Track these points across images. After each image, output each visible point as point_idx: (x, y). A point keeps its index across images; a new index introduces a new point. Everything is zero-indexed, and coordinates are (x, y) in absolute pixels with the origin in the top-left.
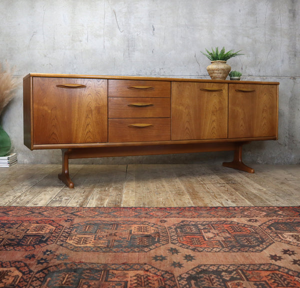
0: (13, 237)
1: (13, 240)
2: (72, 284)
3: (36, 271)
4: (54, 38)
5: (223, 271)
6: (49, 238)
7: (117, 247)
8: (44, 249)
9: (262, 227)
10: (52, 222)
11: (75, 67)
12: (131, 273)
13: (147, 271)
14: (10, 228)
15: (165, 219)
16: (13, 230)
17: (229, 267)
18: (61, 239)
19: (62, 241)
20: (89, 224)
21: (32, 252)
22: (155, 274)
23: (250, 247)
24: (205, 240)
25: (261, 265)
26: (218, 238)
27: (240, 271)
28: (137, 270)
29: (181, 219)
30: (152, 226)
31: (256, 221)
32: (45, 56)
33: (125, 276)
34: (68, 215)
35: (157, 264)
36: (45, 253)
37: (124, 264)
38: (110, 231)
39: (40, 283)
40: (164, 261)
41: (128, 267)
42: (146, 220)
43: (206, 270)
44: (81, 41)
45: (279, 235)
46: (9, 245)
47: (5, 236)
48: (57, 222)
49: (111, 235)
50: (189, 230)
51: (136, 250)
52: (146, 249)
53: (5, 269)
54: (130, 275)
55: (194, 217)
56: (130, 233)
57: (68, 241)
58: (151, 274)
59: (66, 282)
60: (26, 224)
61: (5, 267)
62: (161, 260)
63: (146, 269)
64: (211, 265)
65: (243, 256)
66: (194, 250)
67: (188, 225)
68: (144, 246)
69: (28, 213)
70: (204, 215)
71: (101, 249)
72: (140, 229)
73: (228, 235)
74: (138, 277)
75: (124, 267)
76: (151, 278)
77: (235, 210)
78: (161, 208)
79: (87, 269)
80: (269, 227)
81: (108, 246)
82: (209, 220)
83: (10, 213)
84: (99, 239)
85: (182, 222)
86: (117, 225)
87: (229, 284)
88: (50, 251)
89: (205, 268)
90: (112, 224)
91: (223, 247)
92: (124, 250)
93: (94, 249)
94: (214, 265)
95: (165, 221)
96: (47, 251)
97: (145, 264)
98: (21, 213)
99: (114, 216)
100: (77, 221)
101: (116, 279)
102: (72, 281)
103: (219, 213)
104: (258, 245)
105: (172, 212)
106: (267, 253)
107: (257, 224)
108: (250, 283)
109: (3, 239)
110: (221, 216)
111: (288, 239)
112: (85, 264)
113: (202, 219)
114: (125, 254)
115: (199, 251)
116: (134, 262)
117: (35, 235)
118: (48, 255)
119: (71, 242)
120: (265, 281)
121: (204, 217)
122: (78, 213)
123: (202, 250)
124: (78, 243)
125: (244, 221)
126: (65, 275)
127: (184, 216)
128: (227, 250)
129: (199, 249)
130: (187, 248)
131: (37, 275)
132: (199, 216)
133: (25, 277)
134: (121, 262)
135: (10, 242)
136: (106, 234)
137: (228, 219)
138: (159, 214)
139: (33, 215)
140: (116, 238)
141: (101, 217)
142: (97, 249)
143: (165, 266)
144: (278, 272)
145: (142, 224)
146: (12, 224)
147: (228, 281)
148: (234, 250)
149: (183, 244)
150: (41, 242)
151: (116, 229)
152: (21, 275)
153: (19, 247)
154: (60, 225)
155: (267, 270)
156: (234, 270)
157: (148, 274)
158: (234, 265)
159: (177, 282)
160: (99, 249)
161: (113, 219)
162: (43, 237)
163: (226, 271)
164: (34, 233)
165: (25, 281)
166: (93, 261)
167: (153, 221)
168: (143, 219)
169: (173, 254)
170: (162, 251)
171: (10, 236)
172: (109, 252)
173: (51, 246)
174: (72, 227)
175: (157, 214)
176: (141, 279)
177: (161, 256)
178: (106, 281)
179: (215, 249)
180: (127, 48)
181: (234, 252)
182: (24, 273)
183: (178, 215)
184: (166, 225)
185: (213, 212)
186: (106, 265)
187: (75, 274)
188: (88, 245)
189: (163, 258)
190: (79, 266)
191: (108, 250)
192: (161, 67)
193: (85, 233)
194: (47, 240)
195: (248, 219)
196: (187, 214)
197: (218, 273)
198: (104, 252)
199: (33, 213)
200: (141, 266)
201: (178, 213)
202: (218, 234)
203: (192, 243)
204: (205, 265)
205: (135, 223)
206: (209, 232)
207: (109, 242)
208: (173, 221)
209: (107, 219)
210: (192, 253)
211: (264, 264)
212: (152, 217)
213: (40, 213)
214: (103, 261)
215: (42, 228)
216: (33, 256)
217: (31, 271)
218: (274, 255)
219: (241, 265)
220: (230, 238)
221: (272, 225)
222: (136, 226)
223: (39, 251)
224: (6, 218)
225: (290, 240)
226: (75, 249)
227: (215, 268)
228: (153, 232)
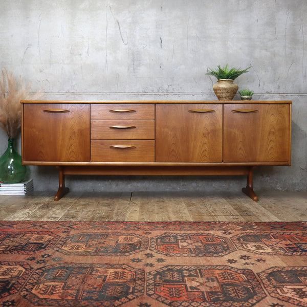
0: (17, 244)
1: (17, 246)
2: (63, 276)
3: (35, 268)
4: (51, 51)
5: (185, 270)
6: (47, 245)
7: (103, 252)
8: (43, 253)
9: (232, 238)
10: (51, 233)
11: (74, 83)
12: (111, 271)
13: (125, 269)
14: (14, 237)
15: (150, 232)
16: (18, 239)
17: (190, 268)
18: (58, 246)
19: (58, 247)
20: (83, 235)
21: (33, 256)
22: (130, 271)
23: (215, 253)
24: (179, 248)
25: (217, 266)
26: (190, 246)
27: (198, 271)
28: (117, 268)
29: (164, 231)
30: (137, 237)
31: (230, 233)
32: (41, 71)
33: (106, 272)
34: (65, 227)
35: (133, 264)
36: (43, 256)
37: (106, 264)
38: (100, 240)
39: (39, 276)
40: (140, 263)
41: (110, 267)
42: (133, 232)
43: (172, 269)
44: (80, 55)
45: (244, 245)
46: (14, 250)
47: (11, 244)
48: (56, 233)
49: (100, 243)
50: (167, 240)
51: (118, 254)
52: (127, 254)
53: (12, 267)
54: (110, 272)
55: (176, 230)
56: (117, 242)
57: (63, 248)
58: (127, 271)
59: (59, 275)
60: (28, 235)
61: (12, 265)
62: (138, 262)
63: (124, 267)
64: (177, 266)
65: (206, 259)
66: (166, 255)
67: (169, 236)
68: (126, 252)
69: (31, 226)
70: (186, 228)
71: (90, 254)
72: (126, 239)
73: (200, 244)
74: (116, 273)
75: (106, 266)
76: (126, 274)
77: (216, 224)
78: (149, 222)
79: (76, 268)
80: (239, 239)
81: (95, 252)
82: (189, 232)
83: (15, 226)
84: (90, 246)
85: (164, 234)
86: (107, 235)
87: (186, 278)
88: (48, 255)
89: (171, 268)
90: (103, 235)
91: (192, 253)
92: (109, 254)
93: (84, 254)
94: (179, 266)
95: (150, 233)
96: (45, 255)
97: (124, 264)
98: (24, 226)
99: (106, 229)
100: (72, 232)
101: (99, 274)
102: (63, 275)
103: (200, 227)
104: (222, 252)
105: (158, 225)
106: (227, 257)
107: (228, 236)
108: (203, 278)
109: (9, 246)
110: (201, 229)
111: (250, 248)
112: (76, 264)
113: (183, 232)
114: (109, 257)
115: (170, 256)
116: (115, 263)
117: (36, 243)
118: (46, 258)
119: (66, 249)
120: (216, 277)
121: (185, 230)
122: (75, 227)
123: (173, 254)
124: (71, 249)
125: (219, 233)
126: (59, 271)
127: (168, 229)
128: (194, 255)
129: (170, 254)
130: (161, 254)
131: (37, 271)
132: (180, 230)
133: (27, 272)
134: (105, 262)
135: (14, 248)
136: (95, 243)
137: (206, 232)
138: (147, 227)
139: (35, 227)
140: (104, 246)
141: (95, 229)
142: (86, 254)
143: (140, 266)
144: (229, 271)
145: (129, 235)
146: (16, 235)
147: (186, 276)
148: (200, 255)
149: (159, 251)
150: (40, 248)
151: (106, 239)
152: (24, 270)
153: (23, 251)
154: (57, 236)
155: (221, 270)
156: (194, 270)
157: (125, 271)
158: (195, 266)
159: (146, 276)
160: (88, 254)
161: (104, 231)
162: (43, 245)
163: (187, 270)
164: (35, 241)
165: (27, 274)
166: (82, 262)
167: (139, 232)
168: (131, 232)
169: (148, 257)
170: (139, 255)
171: (14, 243)
172: (96, 255)
173: (49, 251)
174: (68, 237)
175: (145, 227)
176: (118, 274)
177: (138, 259)
178: (91, 274)
179: (184, 255)
180: (132, 63)
181: (200, 257)
182: (26, 269)
183: (162, 229)
184: (149, 236)
185: (194, 226)
186: (92, 264)
187: (67, 271)
188: (79, 251)
189: (139, 260)
190: (70, 265)
191: (96, 254)
192: (170, 84)
193: (78, 242)
194: (45, 247)
195: (223, 232)
196: (171, 227)
197: (180, 271)
198: (92, 256)
199: (35, 226)
200: (120, 266)
201: (163, 227)
202: (191, 244)
203: (166, 250)
204: (171, 266)
205: (123, 234)
206: (185, 242)
207: (97, 248)
208: (156, 233)
209: (99, 231)
210: (163, 257)
211: (220, 266)
212: (139, 229)
213: (40, 226)
214: (90, 262)
215: (41, 238)
216: (34, 258)
217: (32, 268)
218: (231, 259)
219: (201, 266)
220: (201, 246)
221: (242, 237)
222: (123, 237)
223: (38, 255)
224: (11, 230)
225: (252, 249)
226: (68, 254)
227: (179, 268)
228: (136, 241)
